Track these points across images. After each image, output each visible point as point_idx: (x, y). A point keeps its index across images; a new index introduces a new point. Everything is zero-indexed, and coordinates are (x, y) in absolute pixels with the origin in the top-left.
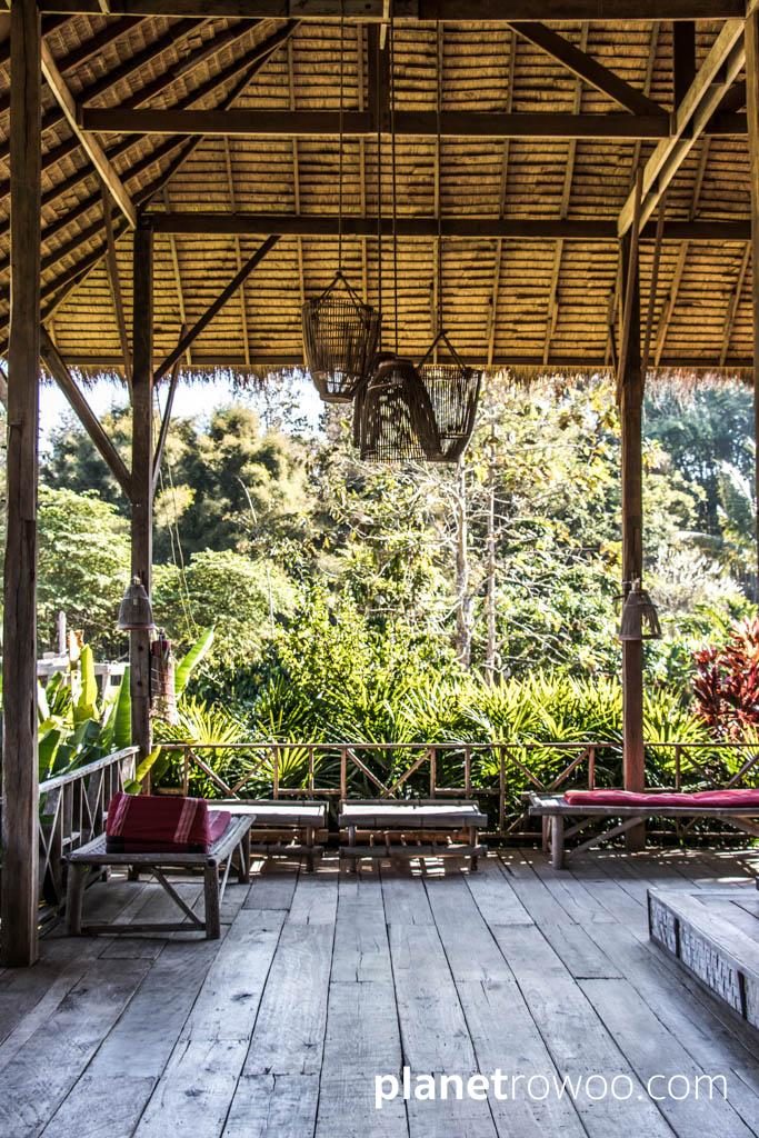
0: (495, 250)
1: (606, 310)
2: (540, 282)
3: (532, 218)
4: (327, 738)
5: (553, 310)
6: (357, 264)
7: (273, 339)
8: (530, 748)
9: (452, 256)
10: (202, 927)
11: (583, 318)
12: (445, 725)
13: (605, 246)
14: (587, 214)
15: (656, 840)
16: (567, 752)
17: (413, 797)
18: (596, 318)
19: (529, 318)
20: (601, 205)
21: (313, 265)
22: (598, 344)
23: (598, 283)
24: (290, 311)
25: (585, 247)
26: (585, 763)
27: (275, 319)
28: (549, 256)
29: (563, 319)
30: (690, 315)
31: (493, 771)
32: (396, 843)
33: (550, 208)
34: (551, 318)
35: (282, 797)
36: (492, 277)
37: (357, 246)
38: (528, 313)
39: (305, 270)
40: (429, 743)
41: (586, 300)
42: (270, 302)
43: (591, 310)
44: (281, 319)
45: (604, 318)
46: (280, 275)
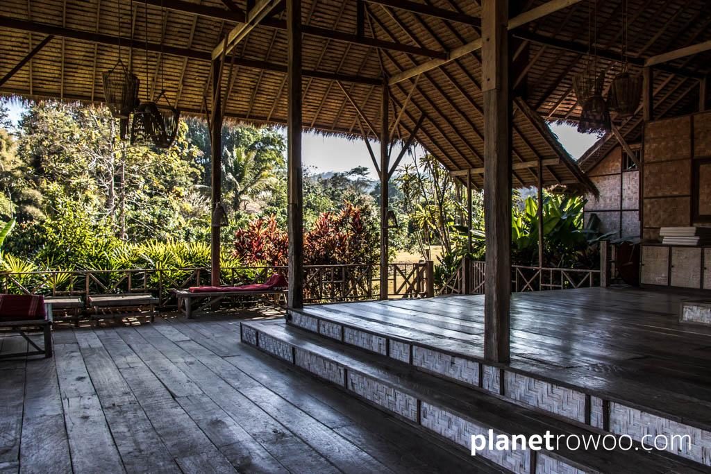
0: (157, 58)
1: (203, 90)
2: (176, 74)
3: (175, 46)
4: (76, 268)
5: (181, 87)
6: (92, 55)
7: (45, 84)
8: (173, 270)
9: (137, 57)
10: (43, 352)
11: (192, 92)
12: (133, 262)
13: (205, 63)
14: (199, 48)
15: (224, 306)
16: (187, 272)
17: (121, 293)
18: (198, 93)
19: (169, 89)
20: (205, 45)
21: (69, 52)
22: (198, 104)
23: (200, 78)
24: (56, 72)
25: (196, 62)
26: (195, 276)
27: (47, 75)
28: (181, 64)
29: (184, 91)
30: (238, 97)
31: (156, 280)
32: (115, 312)
33: (182, 43)
34: (179, 91)
35: (57, 295)
36: (154, 69)
37: (92, 46)
38: (169, 87)
39: (65, 54)
40: (129, 269)
41: (195, 85)
42: (45, 66)
43: (197, 89)
44: (51, 75)
45: (202, 93)
46: (52, 54)
